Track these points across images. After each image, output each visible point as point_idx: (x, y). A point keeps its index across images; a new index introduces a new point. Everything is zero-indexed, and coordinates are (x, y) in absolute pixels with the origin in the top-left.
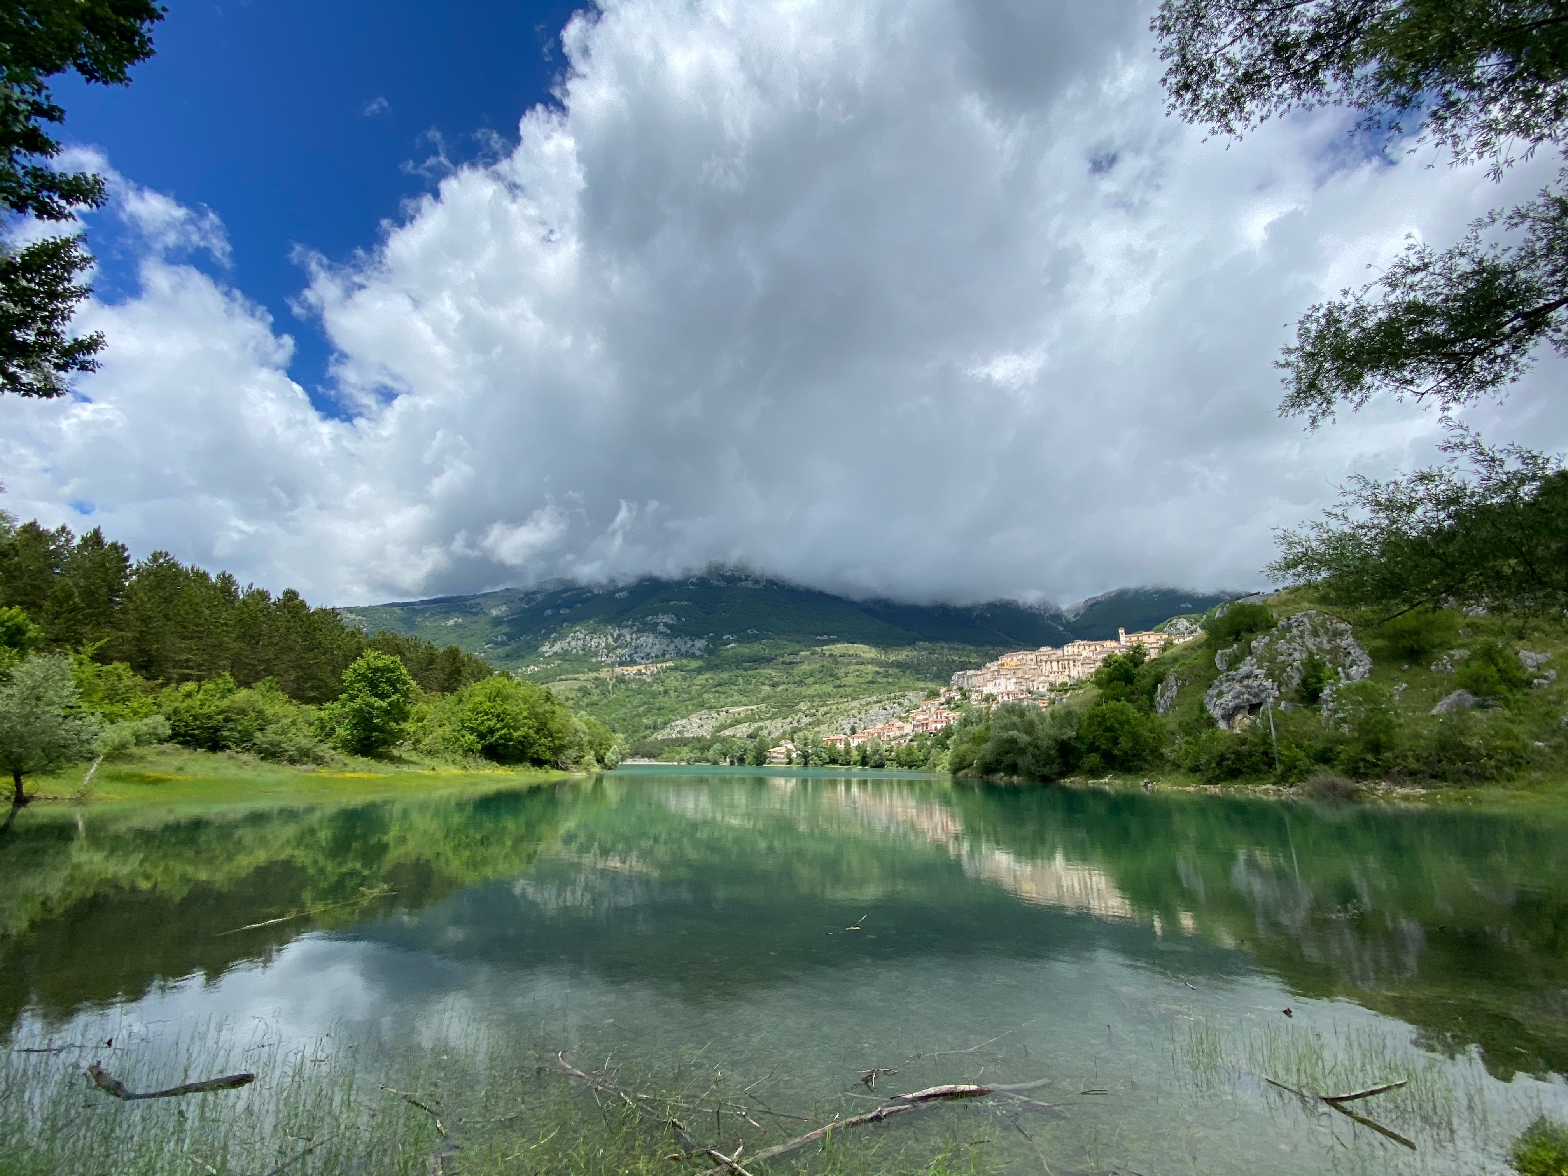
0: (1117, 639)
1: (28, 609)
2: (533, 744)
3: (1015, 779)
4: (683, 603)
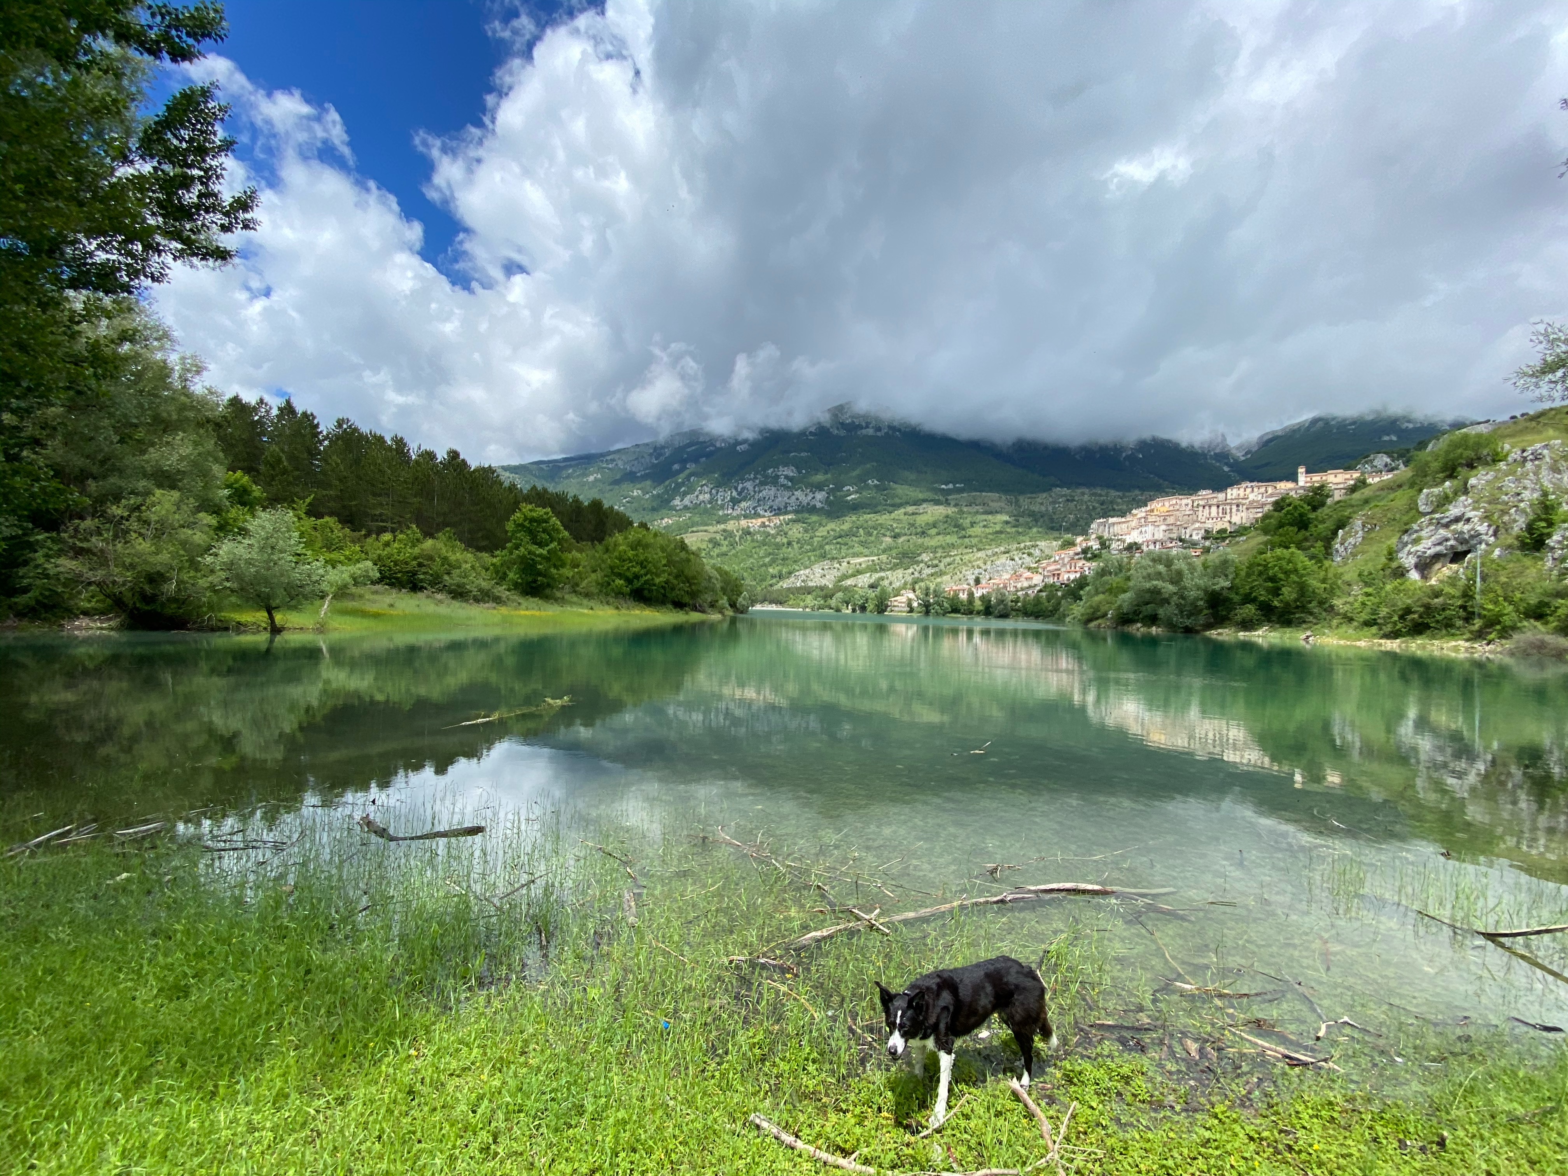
0: (1295, 480)
1: (249, 473)
2: (673, 589)
3: (1154, 630)
4: (802, 454)
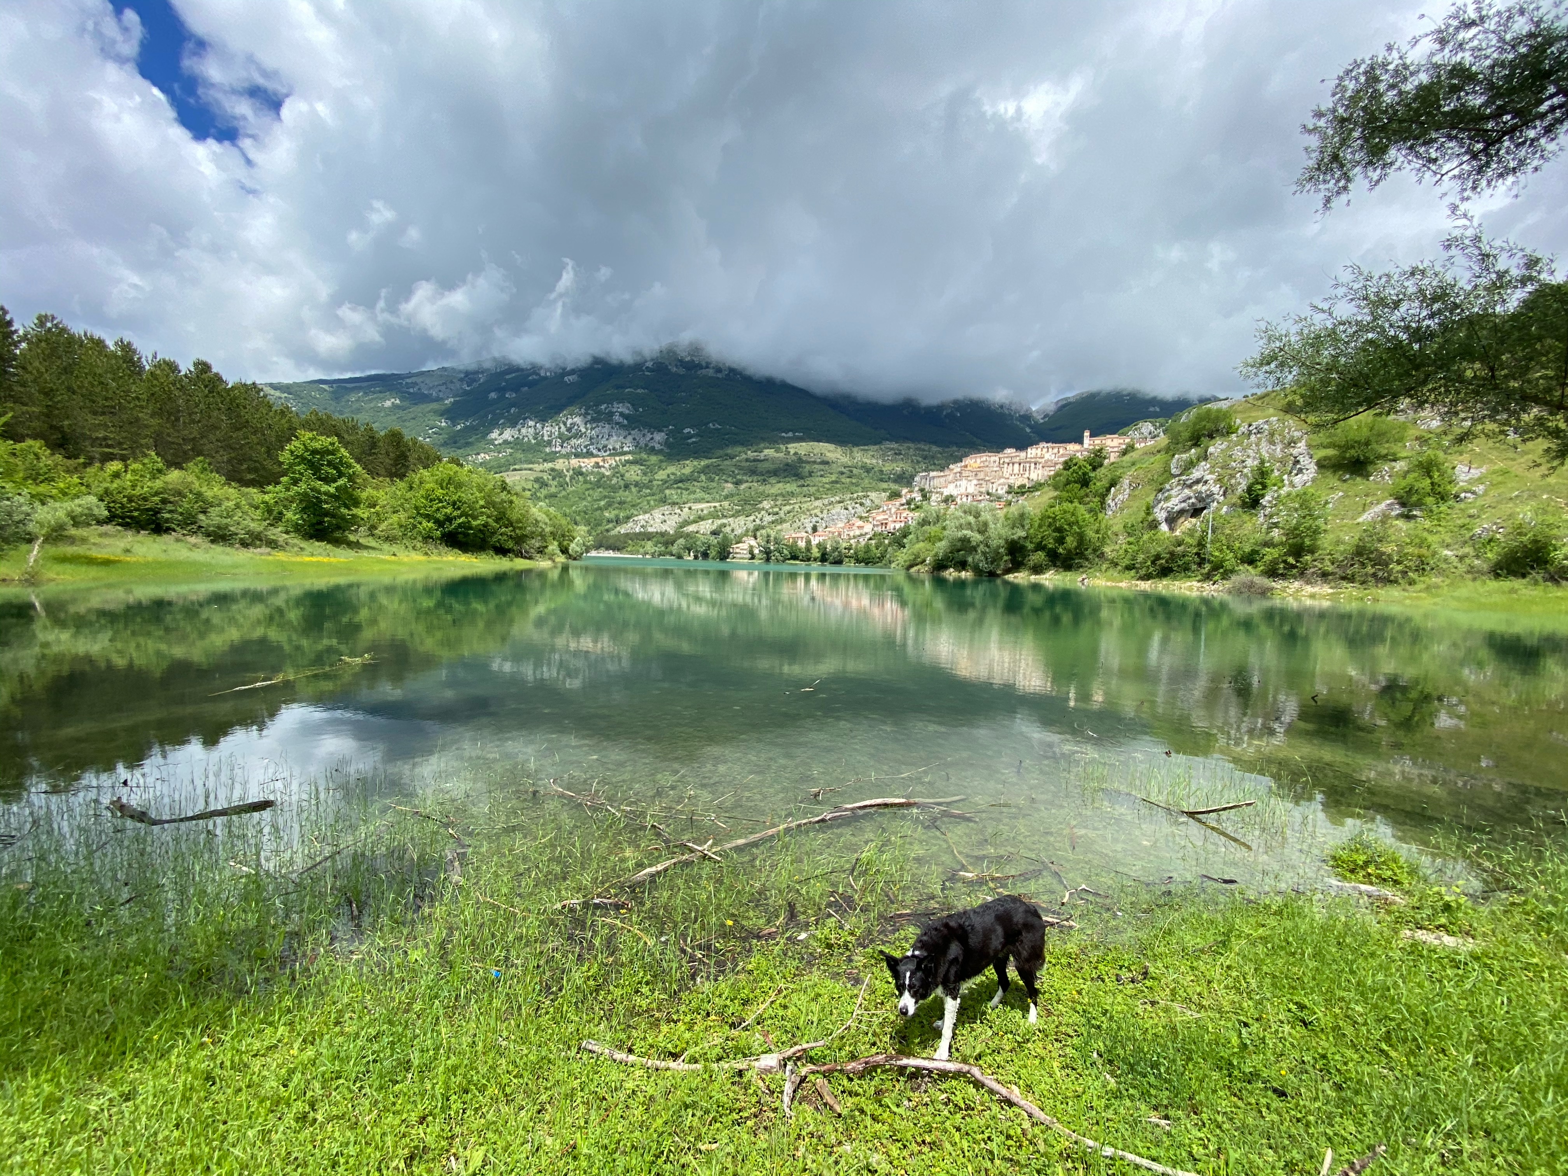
0: (1081, 442)
2: (494, 533)
3: (963, 574)
4: (639, 391)
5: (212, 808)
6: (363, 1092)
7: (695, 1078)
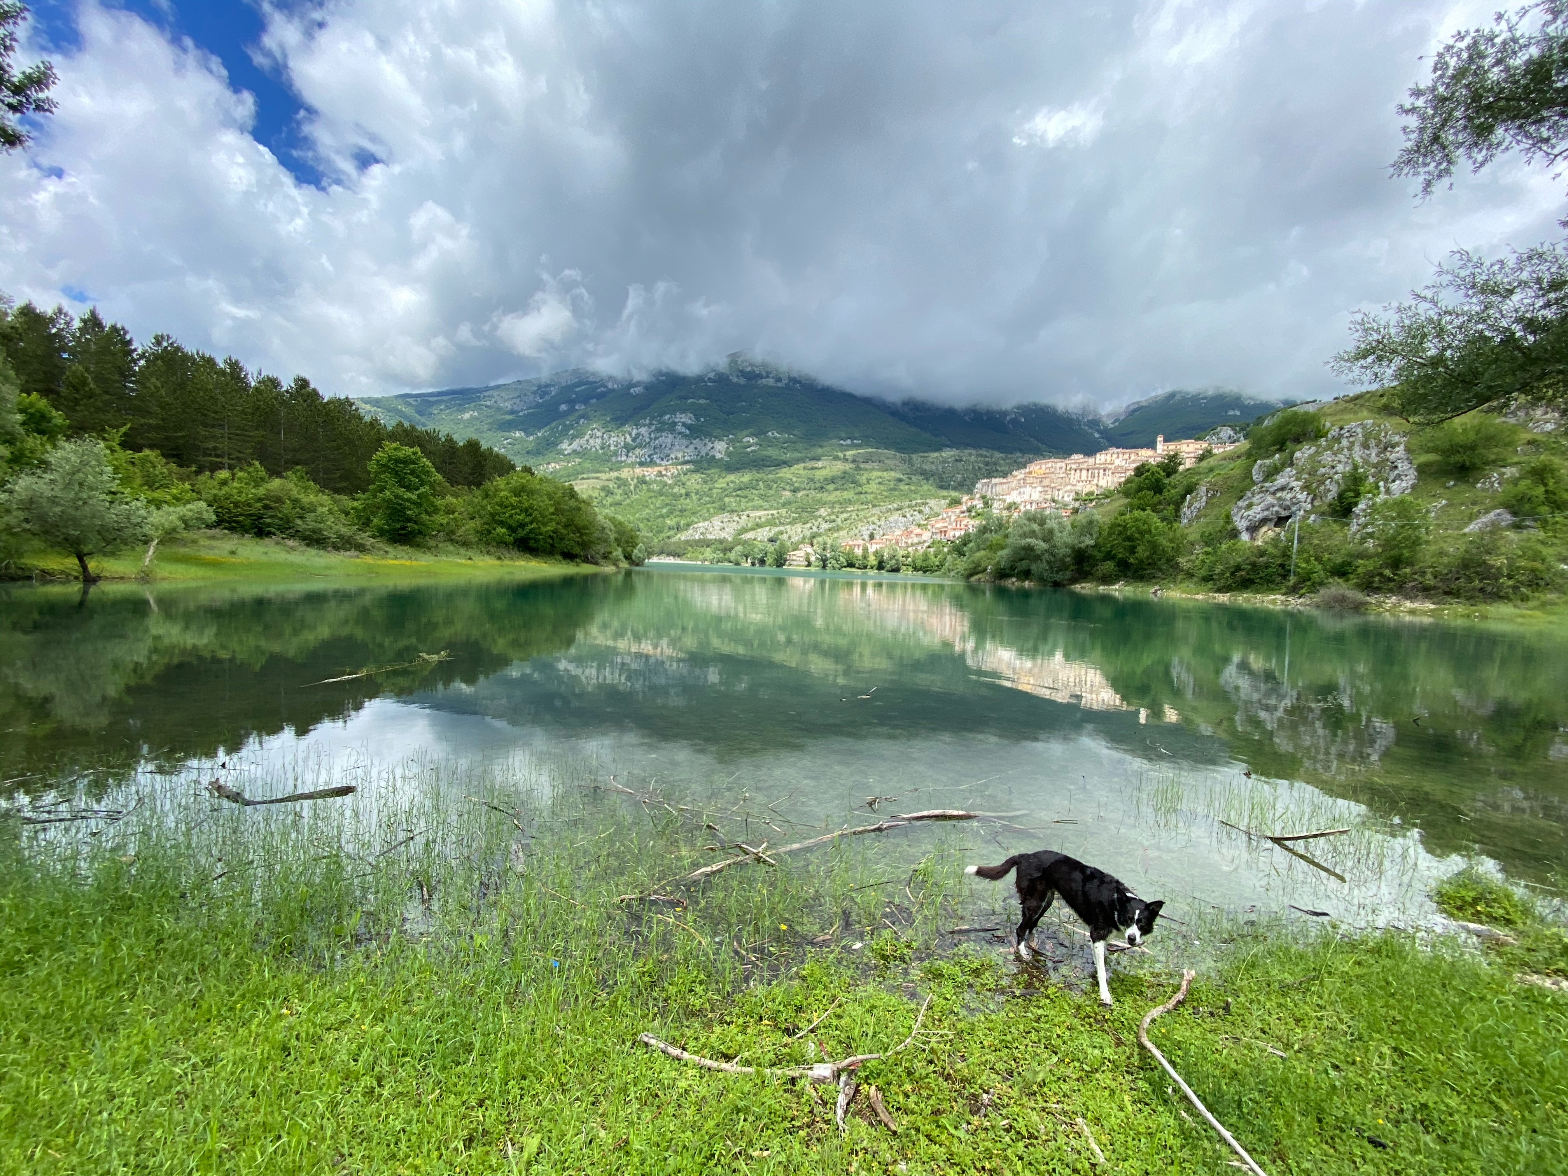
1: (47, 396)
2: (562, 539)
3: (1026, 584)
4: (701, 401)
5: (299, 791)
6: (427, 1071)
7: (747, 1083)
